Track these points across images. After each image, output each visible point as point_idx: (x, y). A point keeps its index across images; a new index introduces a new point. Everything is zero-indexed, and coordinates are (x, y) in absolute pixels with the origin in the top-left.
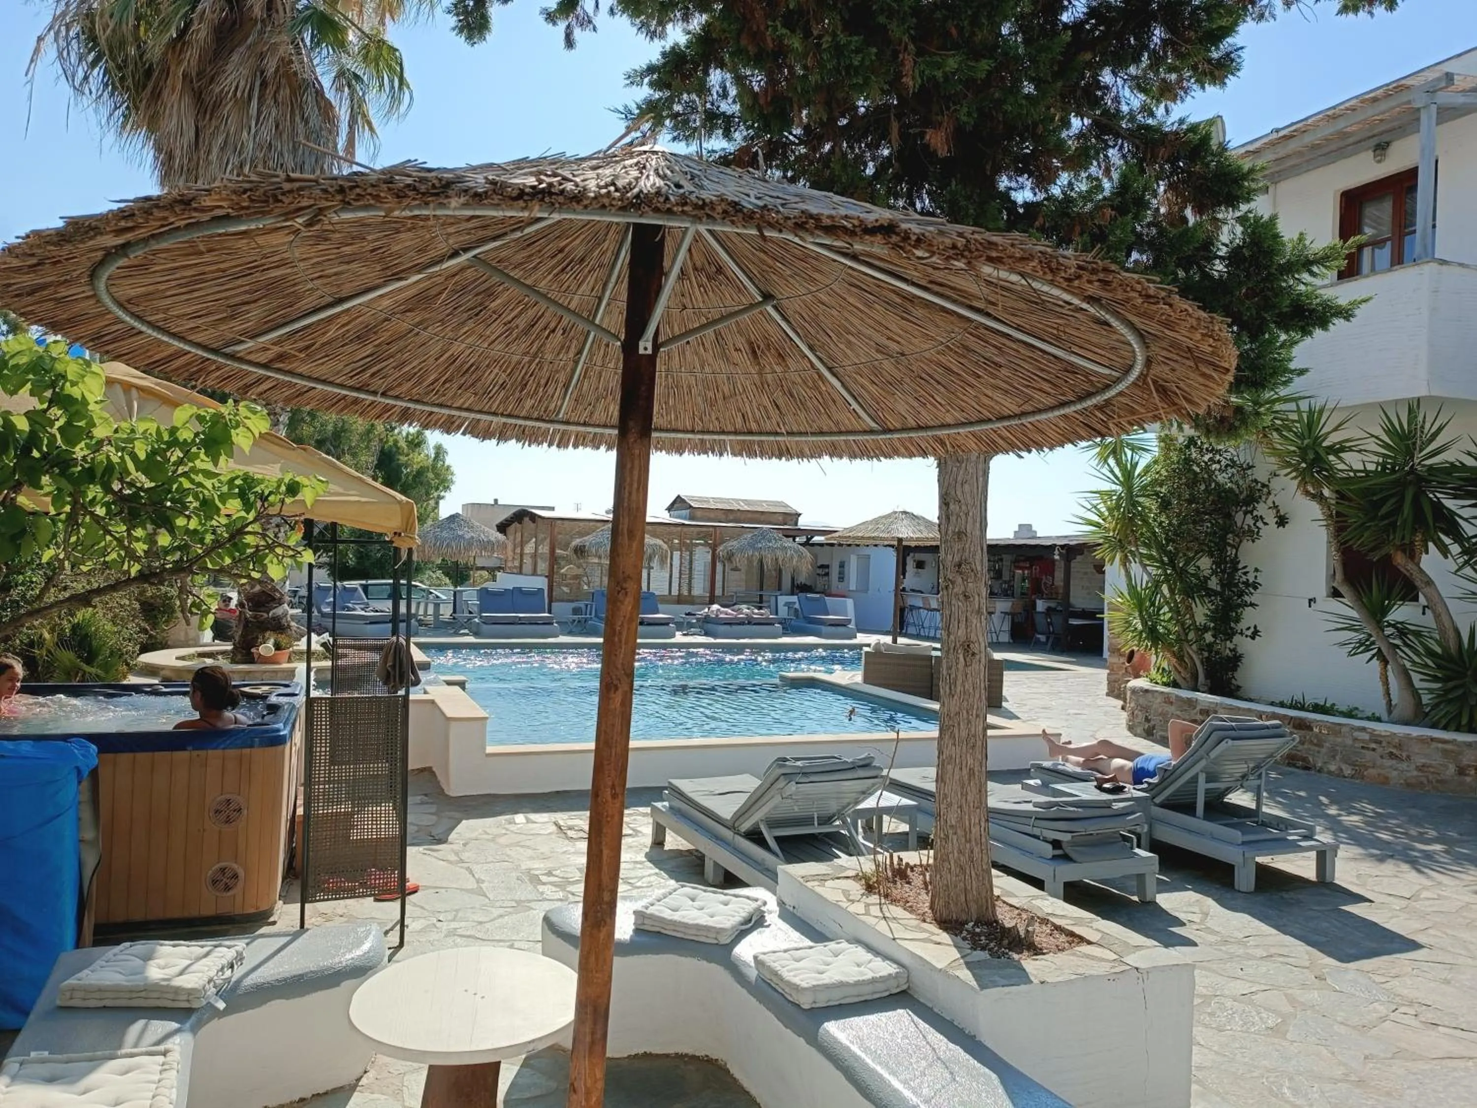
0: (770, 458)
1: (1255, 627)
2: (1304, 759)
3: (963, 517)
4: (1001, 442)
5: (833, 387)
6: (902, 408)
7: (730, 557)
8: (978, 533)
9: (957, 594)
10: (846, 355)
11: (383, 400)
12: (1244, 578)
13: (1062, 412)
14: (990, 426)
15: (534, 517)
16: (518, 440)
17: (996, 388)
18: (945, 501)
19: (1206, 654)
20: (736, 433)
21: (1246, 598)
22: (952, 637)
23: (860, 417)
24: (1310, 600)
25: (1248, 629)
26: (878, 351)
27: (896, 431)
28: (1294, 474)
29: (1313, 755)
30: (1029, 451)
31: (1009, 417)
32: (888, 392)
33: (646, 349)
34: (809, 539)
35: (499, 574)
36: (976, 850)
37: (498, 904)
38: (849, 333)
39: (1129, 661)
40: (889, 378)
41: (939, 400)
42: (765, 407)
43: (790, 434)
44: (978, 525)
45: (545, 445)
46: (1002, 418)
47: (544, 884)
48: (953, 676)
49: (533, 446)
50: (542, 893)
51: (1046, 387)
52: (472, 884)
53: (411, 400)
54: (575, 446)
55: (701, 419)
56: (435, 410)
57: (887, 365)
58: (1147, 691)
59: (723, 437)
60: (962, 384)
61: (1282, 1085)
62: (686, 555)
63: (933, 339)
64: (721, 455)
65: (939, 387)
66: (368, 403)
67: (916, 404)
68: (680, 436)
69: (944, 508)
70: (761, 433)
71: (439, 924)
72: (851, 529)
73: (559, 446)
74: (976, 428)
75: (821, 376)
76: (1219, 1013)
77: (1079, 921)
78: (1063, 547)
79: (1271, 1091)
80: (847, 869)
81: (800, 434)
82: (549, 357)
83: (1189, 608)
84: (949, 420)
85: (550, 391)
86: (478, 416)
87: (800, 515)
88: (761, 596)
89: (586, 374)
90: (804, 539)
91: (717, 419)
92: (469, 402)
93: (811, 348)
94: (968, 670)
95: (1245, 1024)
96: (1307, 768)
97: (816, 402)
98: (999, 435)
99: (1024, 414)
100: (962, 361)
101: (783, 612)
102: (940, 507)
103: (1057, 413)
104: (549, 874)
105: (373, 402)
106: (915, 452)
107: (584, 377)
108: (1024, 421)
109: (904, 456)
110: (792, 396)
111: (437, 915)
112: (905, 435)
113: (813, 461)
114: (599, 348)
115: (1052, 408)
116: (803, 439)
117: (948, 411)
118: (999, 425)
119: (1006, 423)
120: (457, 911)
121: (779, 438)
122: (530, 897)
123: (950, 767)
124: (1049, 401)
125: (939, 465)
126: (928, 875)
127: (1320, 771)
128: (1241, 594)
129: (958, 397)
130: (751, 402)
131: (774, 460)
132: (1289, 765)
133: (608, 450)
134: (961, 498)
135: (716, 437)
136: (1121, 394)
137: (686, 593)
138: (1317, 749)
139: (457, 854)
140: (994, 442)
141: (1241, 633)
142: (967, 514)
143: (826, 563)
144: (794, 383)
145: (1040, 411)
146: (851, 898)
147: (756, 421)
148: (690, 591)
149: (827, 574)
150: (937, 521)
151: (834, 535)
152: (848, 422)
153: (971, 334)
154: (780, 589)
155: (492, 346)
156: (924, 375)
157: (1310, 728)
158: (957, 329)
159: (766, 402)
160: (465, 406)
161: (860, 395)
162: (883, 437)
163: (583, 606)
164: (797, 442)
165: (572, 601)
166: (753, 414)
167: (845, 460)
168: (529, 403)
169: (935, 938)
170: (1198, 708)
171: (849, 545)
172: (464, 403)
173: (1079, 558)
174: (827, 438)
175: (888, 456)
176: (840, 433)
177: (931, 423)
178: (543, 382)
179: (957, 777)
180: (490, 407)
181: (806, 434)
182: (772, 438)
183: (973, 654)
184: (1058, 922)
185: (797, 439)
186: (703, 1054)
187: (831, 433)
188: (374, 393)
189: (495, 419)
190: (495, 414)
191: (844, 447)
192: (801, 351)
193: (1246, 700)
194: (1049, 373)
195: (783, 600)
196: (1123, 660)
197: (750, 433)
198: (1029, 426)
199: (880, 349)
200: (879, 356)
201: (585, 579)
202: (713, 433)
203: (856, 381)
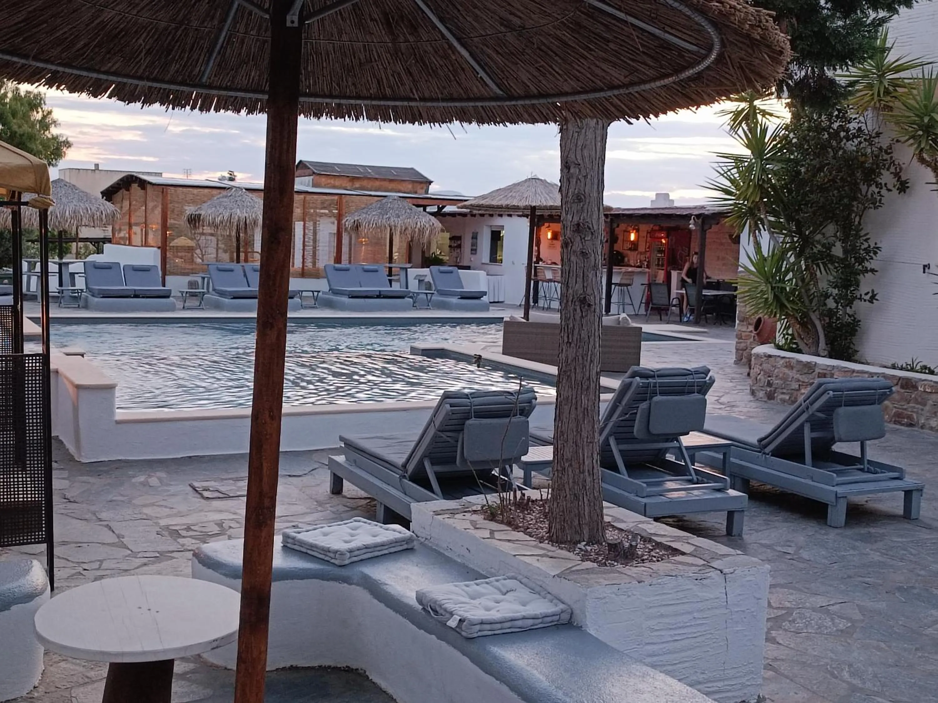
0: (404, 122)
1: (873, 291)
2: (909, 417)
3: (583, 180)
4: (612, 109)
5: (462, 56)
6: (524, 76)
7: (357, 227)
8: (595, 195)
9: (574, 252)
10: (474, 28)
11: (34, 63)
12: (866, 245)
13: (662, 82)
14: (602, 94)
15: (143, 184)
16: (162, 104)
17: (605, 60)
18: (566, 165)
19: (827, 320)
20: (370, 98)
21: (867, 264)
22: (570, 291)
23: (487, 85)
24: (925, 266)
25: (867, 294)
26: (502, 24)
27: (519, 98)
28: (911, 141)
29: (917, 413)
30: (638, 118)
31: (618, 87)
32: (513, 63)
33: (293, 22)
34: (440, 209)
35: (107, 247)
36: (589, 480)
37: (140, 555)
38: (476, 7)
39: (756, 328)
40: (512, 49)
41: (557, 70)
42: (399, 74)
43: (423, 99)
44: (596, 187)
45: (188, 108)
46: (612, 87)
47: (184, 537)
48: (571, 326)
49: (176, 109)
50: (183, 545)
51: (649, 61)
52: (112, 538)
53: (59, 64)
54: (217, 110)
55: (338, 85)
56: (84, 73)
57: (510, 37)
58: (770, 356)
59: (358, 102)
60: (577, 56)
61: (842, 670)
62: (310, 225)
63: (550, 15)
64: (357, 119)
65: (557, 58)
66: (19, 65)
67: (536, 74)
68: (319, 100)
69: (566, 171)
70: (395, 99)
71: (84, 572)
72: (483, 197)
73: (201, 109)
74: (592, 96)
75: (451, 46)
76: (798, 620)
77: (678, 539)
78: (698, 216)
79: (832, 674)
80: (474, 505)
81: (432, 100)
82: (195, 24)
83: (813, 276)
84: (567, 89)
85: (195, 56)
86: (125, 80)
87: (430, 182)
88: (390, 269)
89: (229, 40)
90: (434, 209)
91: (354, 84)
92: (117, 66)
93: (442, 20)
94: (584, 321)
95: (819, 628)
96: (911, 425)
97: (446, 70)
98: (611, 103)
99: (632, 84)
100: (576, 36)
101: (414, 286)
102: (562, 170)
103: (658, 84)
104: (188, 529)
105: (23, 65)
106: (538, 119)
107: (227, 44)
108: (631, 90)
109: (527, 122)
110: (424, 63)
111: (82, 565)
112: (528, 102)
113: (444, 125)
114: (242, 17)
115: (654, 79)
116: (435, 104)
117: (566, 80)
118: (609, 93)
119: (616, 92)
120: (101, 561)
121: (413, 104)
122: (171, 548)
123: (566, 407)
124: (651, 73)
125: (561, 131)
126: (547, 506)
127: (922, 427)
128: (861, 261)
129: (574, 68)
130: (386, 69)
131: (408, 125)
132: (895, 422)
133: (248, 113)
134: (580, 162)
135: (352, 102)
136: (708, 68)
137: (309, 265)
138: (920, 407)
139: (94, 514)
140: (607, 109)
141: (860, 299)
142: (585, 177)
143: (458, 235)
144: (426, 52)
145: (644, 82)
146: (477, 526)
147: (390, 87)
148: (314, 263)
149: (459, 246)
150: (559, 184)
151: (466, 203)
152: (476, 89)
153: (583, 13)
154: (410, 262)
155: (140, 14)
156: (543, 47)
157: (915, 387)
158: (570, 8)
159: (399, 68)
160: (112, 70)
161: (486, 64)
162: (508, 103)
163: (200, 280)
164: (429, 108)
165: (187, 274)
166: (388, 79)
167: (474, 124)
168: (173, 68)
169: (550, 554)
170: (817, 370)
171: (482, 215)
172: (110, 68)
173: (715, 228)
174: (458, 104)
175: (513, 121)
176: (469, 99)
177: (552, 92)
178: (188, 47)
179: (573, 416)
180: (136, 72)
181: (437, 100)
182: (406, 103)
183: (589, 305)
184: (658, 539)
185: (429, 104)
186: (345, 665)
187: (461, 100)
188: (26, 57)
189: (141, 83)
190: (141, 78)
191: (472, 112)
192: (433, 22)
193: (863, 363)
194: (649, 48)
195: (413, 272)
196: (751, 328)
197: (385, 98)
198: (636, 95)
199: (504, 22)
200: (503, 29)
201: (198, 251)
202: (350, 98)
203: (483, 52)
